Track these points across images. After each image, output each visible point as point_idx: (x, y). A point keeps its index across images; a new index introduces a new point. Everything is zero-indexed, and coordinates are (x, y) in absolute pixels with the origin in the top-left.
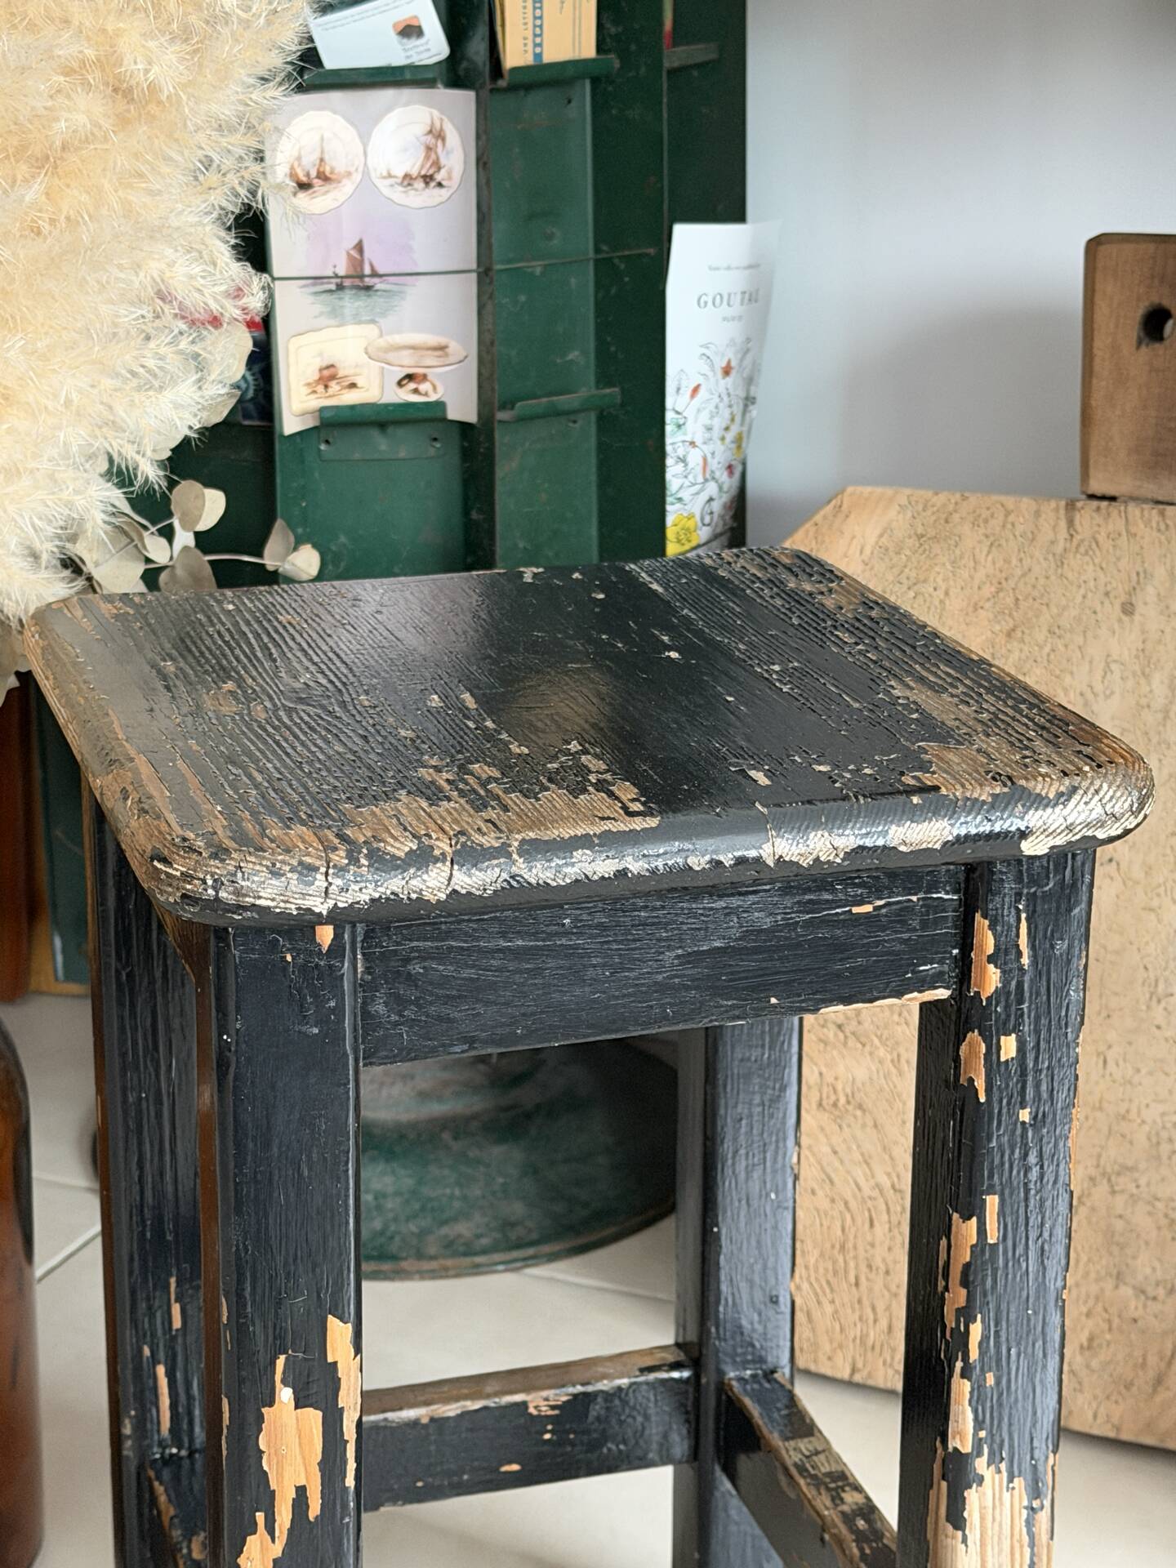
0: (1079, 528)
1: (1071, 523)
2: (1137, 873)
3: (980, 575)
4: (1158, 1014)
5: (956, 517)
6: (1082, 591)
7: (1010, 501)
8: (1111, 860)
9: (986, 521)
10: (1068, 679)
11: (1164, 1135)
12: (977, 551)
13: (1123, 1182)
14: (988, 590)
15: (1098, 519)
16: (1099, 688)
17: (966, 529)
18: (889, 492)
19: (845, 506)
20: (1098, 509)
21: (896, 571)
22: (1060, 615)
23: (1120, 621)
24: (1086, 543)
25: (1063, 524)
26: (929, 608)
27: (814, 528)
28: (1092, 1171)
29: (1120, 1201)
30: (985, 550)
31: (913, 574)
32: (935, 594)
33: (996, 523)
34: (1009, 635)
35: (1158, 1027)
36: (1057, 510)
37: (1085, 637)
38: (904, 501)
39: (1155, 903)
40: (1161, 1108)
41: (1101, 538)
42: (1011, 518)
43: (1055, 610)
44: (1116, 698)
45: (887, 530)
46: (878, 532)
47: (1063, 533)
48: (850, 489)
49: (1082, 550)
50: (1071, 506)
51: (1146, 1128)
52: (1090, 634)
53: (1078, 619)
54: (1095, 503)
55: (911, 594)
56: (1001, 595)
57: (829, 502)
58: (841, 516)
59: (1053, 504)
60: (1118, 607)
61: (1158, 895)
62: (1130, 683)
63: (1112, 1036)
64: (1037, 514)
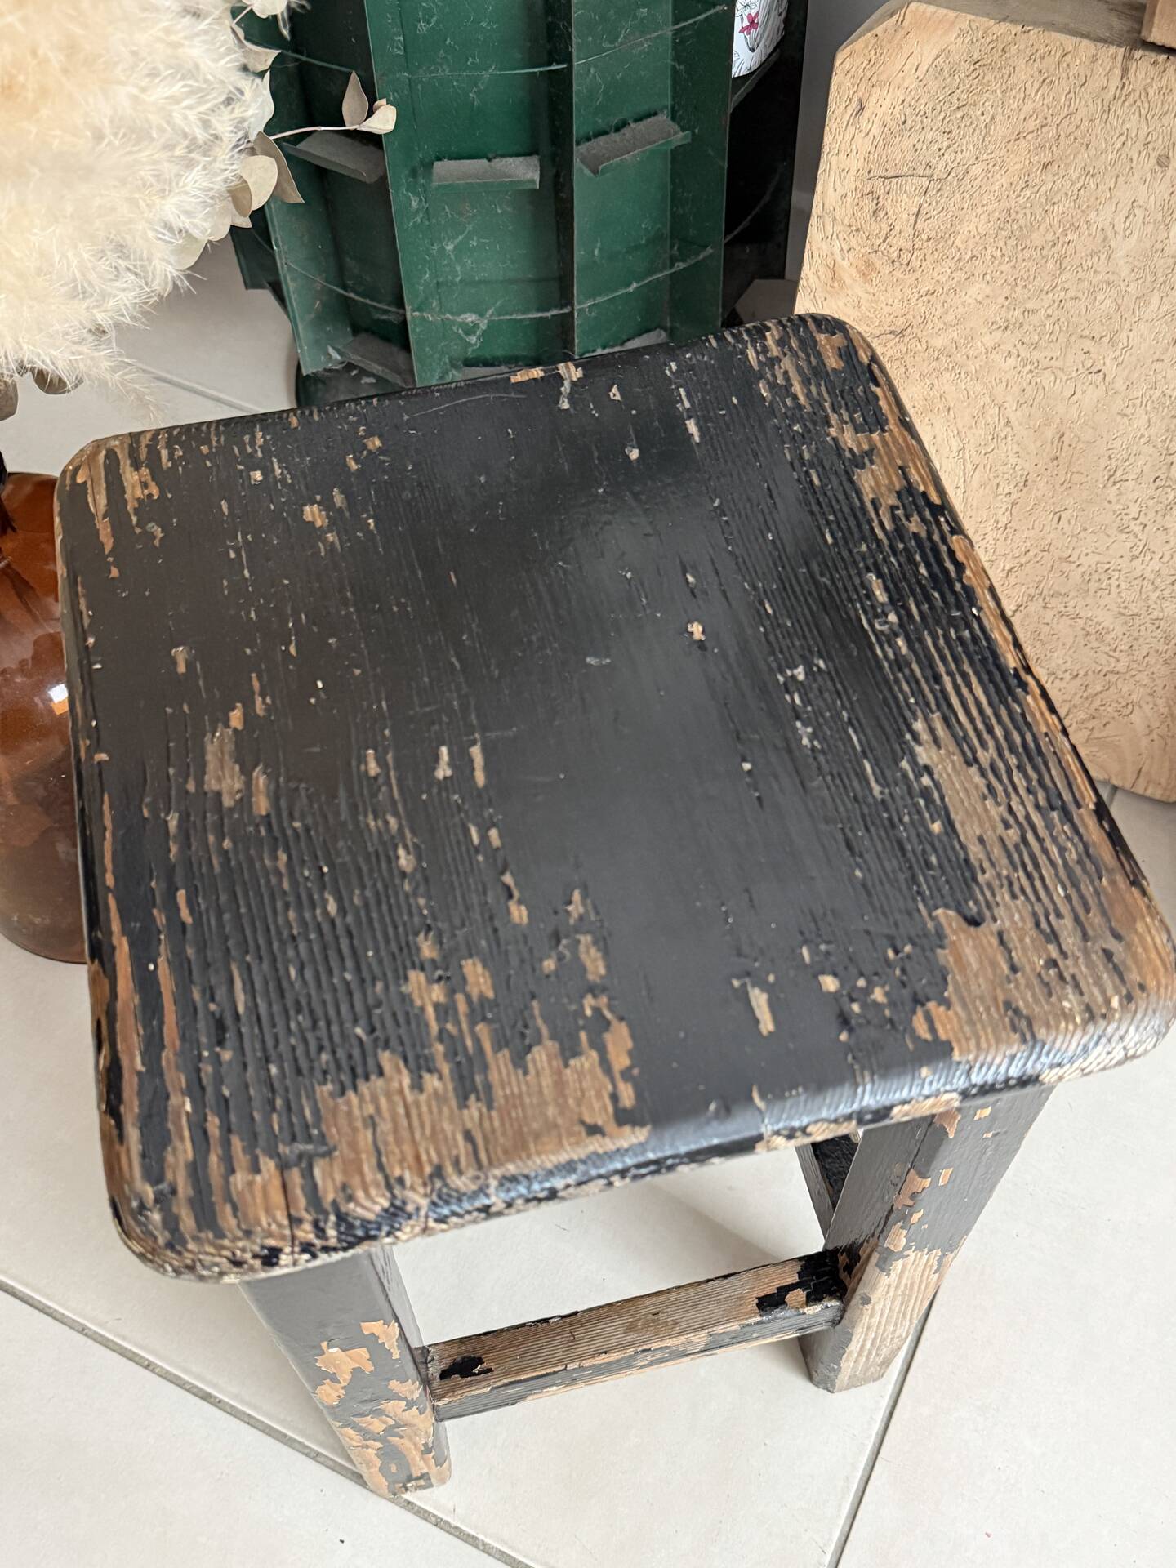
0: (1133, 79)
1: (1125, 72)
2: (1120, 385)
3: (1028, 108)
4: (1112, 493)
5: (1014, 49)
6: (1123, 138)
7: (1069, 42)
8: (1099, 371)
9: (1042, 58)
10: (1093, 215)
11: (1095, 577)
12: (1029, 85)
13: (1054, 602)
14: (1032, 124)
15: (1152, 71)
16: (1120, 227)
17: (1021, 63)
18: (952, 14)
19: (906, 23)
20: (1155, 63)
21: (948, 91)
22: (1097, 157)
23: (1153, 171)
24: (1137, 94)
25: (1117, 72)
26: (974, 130)
27: (873, 41)
28: (1032, 591)
29: (1049, 614)
30: (1036, 87)
31: (963, 97)
32: (982, 118)
33: (1051, 61)
34: (1045, 166)
35: (1110, 502)
36: (1114, 57)
37: (1116, 182)
38: (965, 26)
39: (1129, 411)
40: (1097, 558)
41: (1151, 91)
42: (1068, 58)
43: (1092, 152)
44: (1134, 239)
45: (944, 52)
46: (935, 53)
47: (1115, 82)
48: (913, 5)
49: (1131, 100)
50: (1128, 57)
51: (1081, 569)
52: (1121, 179)
53: (1113, 163)
54: (1153, 56)
55: (960, 114)
56: (1045, 130)
57: (892, 15)
58: (902, 33)
59: (1112, 49)
60: (1153, 160)
61: (1134, 405)
62: (1150, 228)
63: (1069, 502)
64: (1094, 59)
